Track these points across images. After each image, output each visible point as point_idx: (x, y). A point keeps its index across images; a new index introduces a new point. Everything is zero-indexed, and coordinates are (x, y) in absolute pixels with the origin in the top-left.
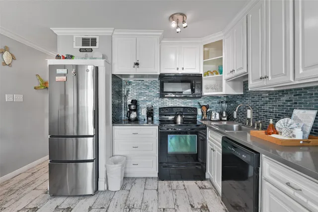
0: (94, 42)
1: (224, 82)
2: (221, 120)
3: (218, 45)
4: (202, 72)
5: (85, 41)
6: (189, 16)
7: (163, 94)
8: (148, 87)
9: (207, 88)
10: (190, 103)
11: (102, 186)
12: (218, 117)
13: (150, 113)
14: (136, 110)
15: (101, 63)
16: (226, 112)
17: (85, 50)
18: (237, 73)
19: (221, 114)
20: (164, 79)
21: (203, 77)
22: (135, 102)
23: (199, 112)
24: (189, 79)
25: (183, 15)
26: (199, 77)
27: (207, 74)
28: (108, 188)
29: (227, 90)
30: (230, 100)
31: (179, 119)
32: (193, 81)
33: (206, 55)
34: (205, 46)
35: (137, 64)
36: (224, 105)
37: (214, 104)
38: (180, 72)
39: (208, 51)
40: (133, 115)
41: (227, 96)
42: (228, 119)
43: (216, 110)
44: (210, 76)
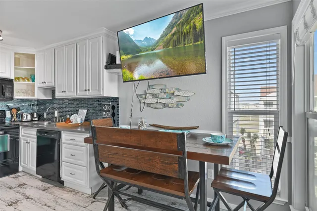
1: (36, 89)
2: (32, 120)
3: (32, 57)
4: (12, 77)
9: (18, 92)
12: (29, 118)
16: (37, 114)
18: (47, 85)
19: (32, 116)
21: (15, 82)
23: (8, 114)
26: (10, 82)
29: (39, 95)
30: (40, 103)
32: (3, 85)
33: (17, 62)
34: (15, 54)
36: (35, 108)
37: (24, 107)
39: (19, 59)
41: (38, 100)
42: (39, 120)
43: (27, 112)
44: (22, 82)
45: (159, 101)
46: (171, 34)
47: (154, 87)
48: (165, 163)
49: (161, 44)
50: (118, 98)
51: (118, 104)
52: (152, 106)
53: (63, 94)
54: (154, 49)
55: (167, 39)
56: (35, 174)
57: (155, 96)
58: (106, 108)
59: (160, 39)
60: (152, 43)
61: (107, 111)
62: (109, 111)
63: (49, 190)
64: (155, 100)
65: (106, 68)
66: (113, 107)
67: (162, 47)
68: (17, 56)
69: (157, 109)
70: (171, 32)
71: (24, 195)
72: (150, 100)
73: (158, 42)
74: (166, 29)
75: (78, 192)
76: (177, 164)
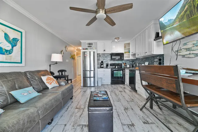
0: (92, 44)
1: (130, 55)
2: (130, 67)
3: (129, 44)
4: (124, 53)
5: (90, 44)
6: (120, 38)
7: (112, 59)
8: (106, 57)
9: (125, 57)
10: (120, 62)
11: (96, 85)
12: (129, 66)
13: (107, 65)
14: (103, 64)
15: (95, 51)
16: (132, 65)
17: (90, 47)
18: (133, 53)
19: (130, 66)
20: (112, 55)
21: (124, 54)
22: (102, 62)
23: (123, 65)
24: (120, 54)
25: (119, 38)
26: (123, 54)
27: (125, 53)
28: (98, 85)
29: (131, 58)
30: (133, 61)
31: (117, 67)
32: (121, 55)
33: (125, 47)
34: (124, 44)
35: (105, 50)
36: (131, 63)
37: (128, 62)
38: (117, 52)
39: (126, 46)
40: (102, 66)
41: (132, 60)
42: (132, 67)
43: (129, 64)
44: (126, 53)
45: (191, 52)
46: (184, 11)
47: (187, 44)
48: (168, 83)
49: (177, 20)
50: (164, 54)
51: (163, 58)
52: (186, 56)
53: (138, 56)
54: (173, 25)
55: (182, 16)
56: (129, 85)
57: (188, 49)
58: (156, 60)
59: (176, 18)
60: (172, 22)
61: (156, 62)
62: (157, 61)
63: (132, 92)
64: (188, 52)
65: (155, 40)
66: (160, 60)
67: (178, 22)
68: (125, 45)
69: (190, 58)
70: (183, 10)
71: (124, 90)
72: (184, 53)
73: (175, 20)
74: (180, 10)
75: (141, 96)
76: (174, 84)
